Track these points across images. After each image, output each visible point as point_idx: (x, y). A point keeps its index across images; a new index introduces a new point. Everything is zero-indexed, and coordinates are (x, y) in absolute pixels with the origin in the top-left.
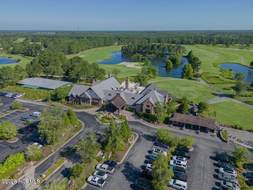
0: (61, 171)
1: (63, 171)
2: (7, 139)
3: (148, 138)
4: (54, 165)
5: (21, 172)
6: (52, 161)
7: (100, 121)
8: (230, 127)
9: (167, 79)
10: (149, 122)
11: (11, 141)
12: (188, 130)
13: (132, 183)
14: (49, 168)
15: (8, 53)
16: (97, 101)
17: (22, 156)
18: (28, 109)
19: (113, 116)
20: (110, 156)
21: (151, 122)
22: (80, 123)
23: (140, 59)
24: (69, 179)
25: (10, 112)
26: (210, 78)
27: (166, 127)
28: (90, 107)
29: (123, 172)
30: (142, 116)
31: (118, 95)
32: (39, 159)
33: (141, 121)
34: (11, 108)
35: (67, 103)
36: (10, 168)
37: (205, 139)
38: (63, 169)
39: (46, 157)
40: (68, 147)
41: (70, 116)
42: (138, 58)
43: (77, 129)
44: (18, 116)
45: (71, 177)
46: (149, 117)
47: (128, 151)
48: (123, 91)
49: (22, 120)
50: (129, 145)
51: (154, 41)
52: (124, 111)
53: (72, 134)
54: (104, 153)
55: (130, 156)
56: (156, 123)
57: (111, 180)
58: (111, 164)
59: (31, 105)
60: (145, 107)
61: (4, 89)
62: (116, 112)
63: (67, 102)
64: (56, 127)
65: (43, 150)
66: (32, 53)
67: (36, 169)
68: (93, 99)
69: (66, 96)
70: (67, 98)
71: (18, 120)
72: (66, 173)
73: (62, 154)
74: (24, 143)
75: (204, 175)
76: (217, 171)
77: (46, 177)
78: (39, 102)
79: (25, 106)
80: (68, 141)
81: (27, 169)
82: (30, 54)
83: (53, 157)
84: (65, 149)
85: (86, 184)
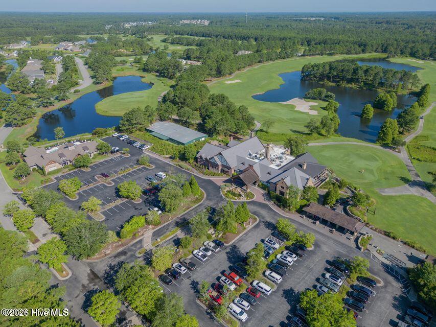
0: (173, 239)
1: (175, 240)
2: (132, 199)
3: (269, 225)
4: (168, 233)
5: (142, 233)
6: (168, 229)
7: (224, 195)
8: (381, 233)
9: (348, 141)
10: (279, 206)
11: (136, 201)
12: (322, 225)
13: (231, 265)
14: (164, 235)
15: (139, 69)
16: (227, 170)
17: (143, 219)
18: (154, 167)
19: (240, 191)
20: (220, 236)
21: (282, 208)
22: (202, 194)
23: (323, 95)
24: (178, 248)
25: (137, 167)
26: (421, 148)
27: (297, 217)
28: (219, 175)
29: (227, 253)
30: (274, 198)
31: (251, 166)
32: (157, 224)
33: (270, 204)
34: (138, 162)
35: (195, 165)
36: (133, 227)
37: (335, 241)
38: (175, 238)
39: (163, 223)
40: (184, 218)
41: (192, 186)
42: (320, 93)
43: (197, 200)
44: (144, 173)
45: (180, 246)
46: (281, 201)
47: (241, 235)
48: (262, 159)
49: (147, 179)
50: (245, 228)
51: (374, 49)
52: (256, 187)
53: (191, 205)
54: (215, 232)
55: (240, 240)
56: (287, 209)
57: (214, 258)
58: (218, 244)
59: (158, 162)
60: (279, 188)
61: (132, 135)
62: (244, 188)
63: (195, 163)
64: (175, 197)
65: (161, 216)
66: (168, 73)
67: (154, 233)
68: (223, 165)
69: (194, 157)
70: (196, 159)
71: (143, 179)
72: (177, 242)
73: (177, 224)
74: (146, 206)
75: (306, 276)
76: (323, 275)
77: (160, 242)
78: (166, 158)
79: (152, 161)
80: (185, 212)
81: (146, 231)
82: (166, 75)
83: (169, 225)
84: (181, 219)
85: (191, 256)
